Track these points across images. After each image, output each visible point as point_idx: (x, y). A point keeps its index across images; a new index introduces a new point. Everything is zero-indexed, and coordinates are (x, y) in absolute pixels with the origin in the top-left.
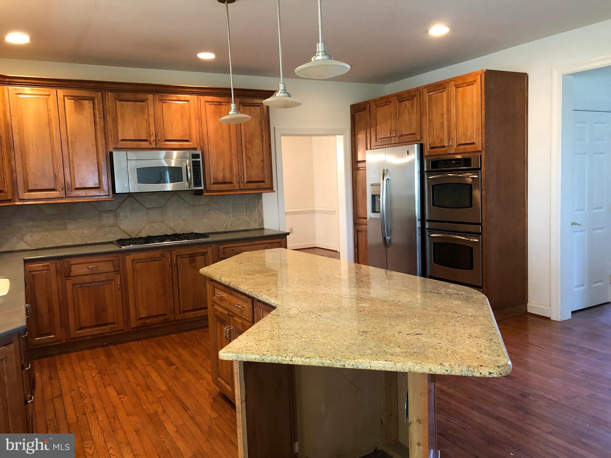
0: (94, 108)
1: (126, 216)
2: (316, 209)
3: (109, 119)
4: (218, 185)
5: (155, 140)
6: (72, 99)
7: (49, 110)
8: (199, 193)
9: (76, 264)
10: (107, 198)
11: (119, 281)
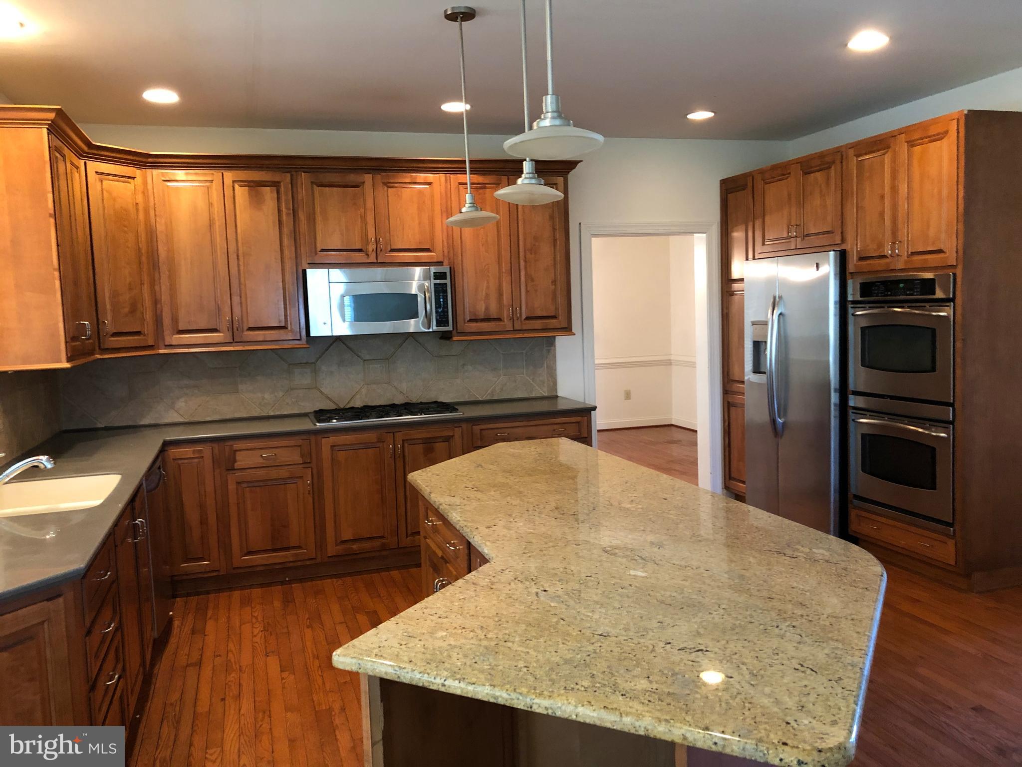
0: (278, 199)
1: (332, 372)
2: (672, 358)
3: (302, 216)
4: (478, 324)
5: (375, 250)
6: (245, 186)
7: (210, 205)
8: (446, 336)
9: (244, 450)
10: (298, 344)
11: (309, 480)
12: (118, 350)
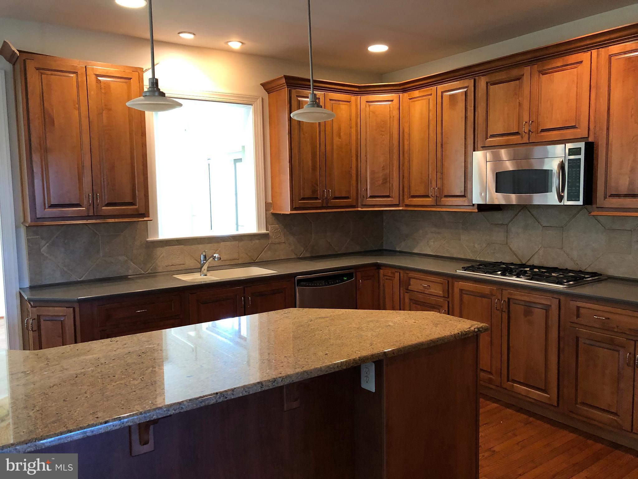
0: (466, 100)
1: (518, 234)
3: (479, 110)
4: (620, 200)
5: (528, 132)
7: (430, 111)
9: (414, 278)
10: (471, 209)
11: (447, 310)
12: (373, 206)
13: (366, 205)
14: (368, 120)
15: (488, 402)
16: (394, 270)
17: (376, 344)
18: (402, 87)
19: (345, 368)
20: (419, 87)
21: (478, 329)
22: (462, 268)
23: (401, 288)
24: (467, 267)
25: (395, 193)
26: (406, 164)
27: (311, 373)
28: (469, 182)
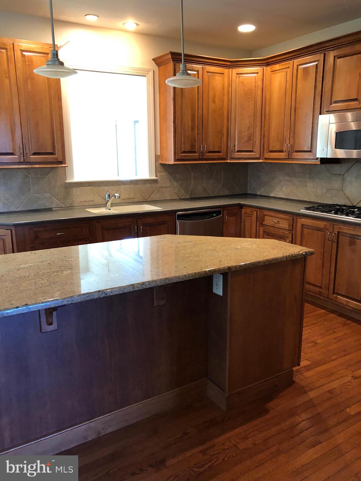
0: (316, 71)
9: (267, 216)
10: (315, 162)
11: (291, 240)
12: (240, 159)
13: (233, 158)
14: (238, 89)
15: (318, 309)
16: (253, 209)
17: (224, 261)
18: (266, 62)
19: (197, 277)
20: (279, 62)
21: (306, 252)
22: (305, 208)
23: (258, 223)
24: (308, 207)
25: (257, 148)
26: (267, 125)
27: (171, 279)
28: (314, 140)
